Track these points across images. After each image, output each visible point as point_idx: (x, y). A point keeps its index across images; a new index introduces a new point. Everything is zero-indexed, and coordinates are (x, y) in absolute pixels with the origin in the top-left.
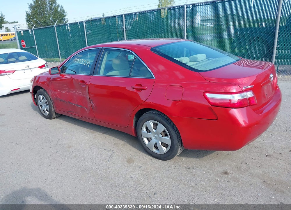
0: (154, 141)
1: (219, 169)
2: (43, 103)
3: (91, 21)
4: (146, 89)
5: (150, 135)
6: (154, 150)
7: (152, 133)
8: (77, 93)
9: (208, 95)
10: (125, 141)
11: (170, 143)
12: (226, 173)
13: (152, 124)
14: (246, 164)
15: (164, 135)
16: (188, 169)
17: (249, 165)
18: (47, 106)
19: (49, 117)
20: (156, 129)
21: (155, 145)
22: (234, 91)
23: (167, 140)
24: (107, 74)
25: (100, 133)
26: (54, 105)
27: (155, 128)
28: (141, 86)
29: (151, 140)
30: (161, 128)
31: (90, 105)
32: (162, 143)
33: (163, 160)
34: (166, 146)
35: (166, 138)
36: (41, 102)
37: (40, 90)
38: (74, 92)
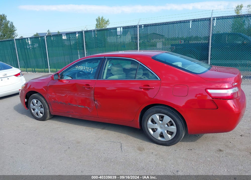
0: (159, 130)
1: (214, 148)
2: (37, 106)
3: (52, 36)
4: (154, 88)
5: (156, 126)
6: (160, 138)
7: (157, 124)
8: (80, 95)
9: (210, 91)
10: (125, 134)
11: (176, 131)
12: (220, 150)
13: (158, 117)
14: (231, 142)
15: (169, 125)
16: (191, 151)
17: (232, 143)
18: (42, 109)
19: (43, 119)
20: (162, 121)
21: (161, 134)
22: (227, 87)
23: (173, 128)
24: (108, 78)
25: (99, 129)
26: (50, 107)
27: (161, 119)
28: (148, 86)
29: (157, 130)
30: (167, 119)
31: (95, 105)
32: (167, 131)
33: (167, 146)
34: (171, 133)
35: (172, 127)
36: (34, 105)
37: (35, 94)
38: (76, 94)
